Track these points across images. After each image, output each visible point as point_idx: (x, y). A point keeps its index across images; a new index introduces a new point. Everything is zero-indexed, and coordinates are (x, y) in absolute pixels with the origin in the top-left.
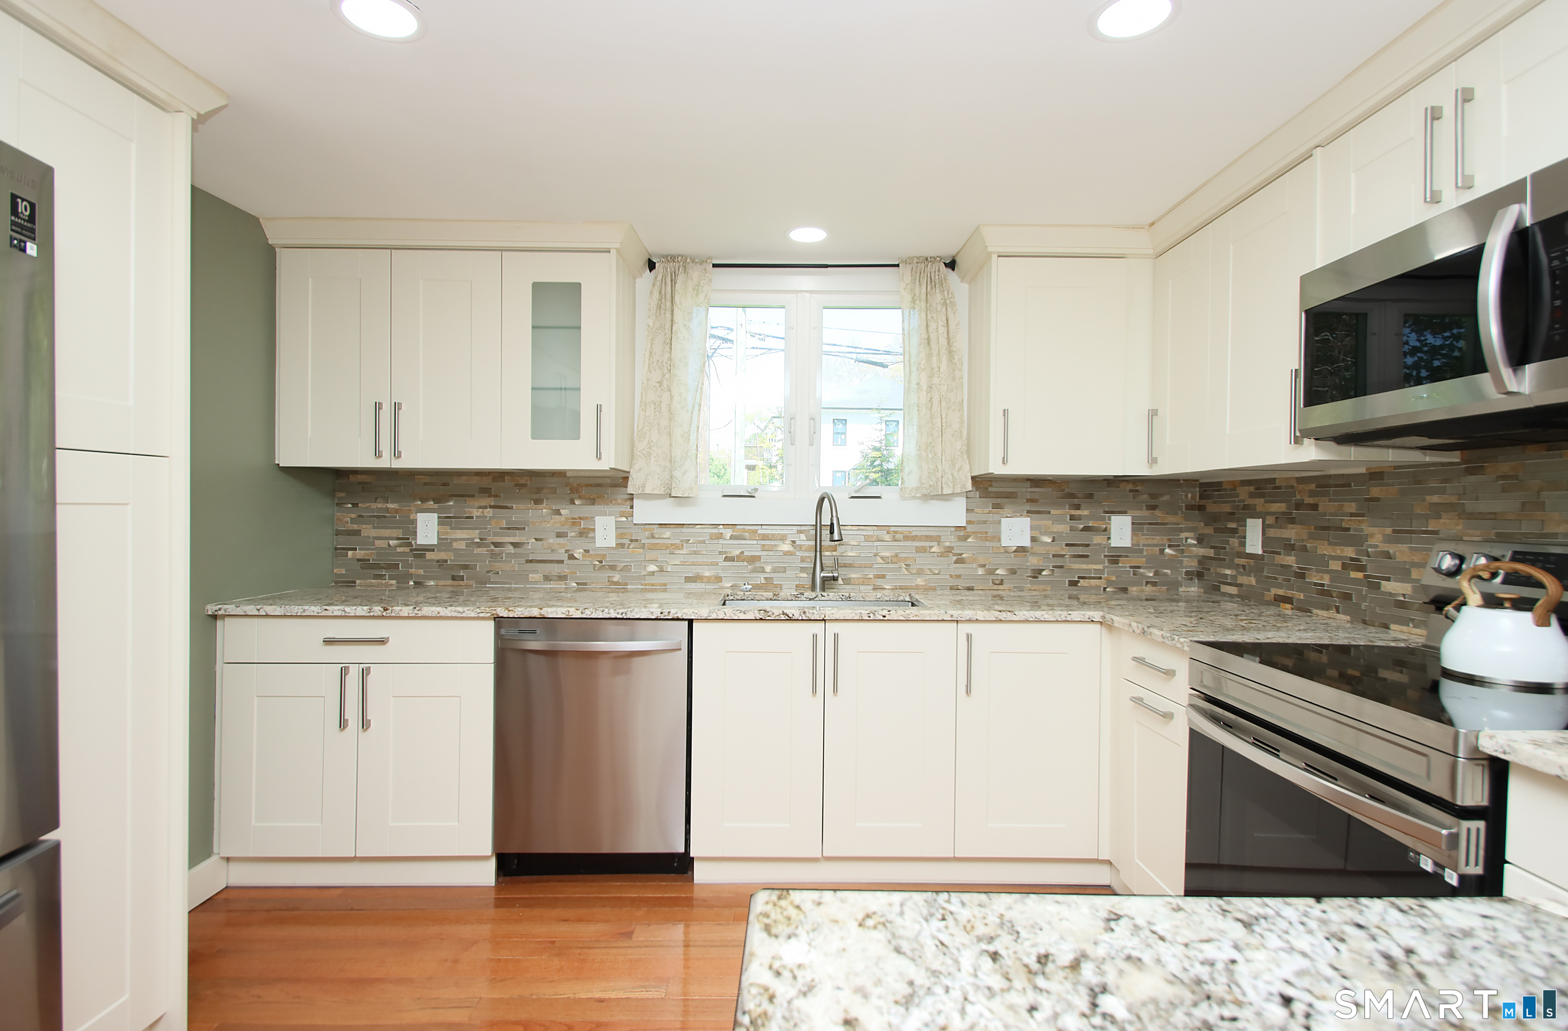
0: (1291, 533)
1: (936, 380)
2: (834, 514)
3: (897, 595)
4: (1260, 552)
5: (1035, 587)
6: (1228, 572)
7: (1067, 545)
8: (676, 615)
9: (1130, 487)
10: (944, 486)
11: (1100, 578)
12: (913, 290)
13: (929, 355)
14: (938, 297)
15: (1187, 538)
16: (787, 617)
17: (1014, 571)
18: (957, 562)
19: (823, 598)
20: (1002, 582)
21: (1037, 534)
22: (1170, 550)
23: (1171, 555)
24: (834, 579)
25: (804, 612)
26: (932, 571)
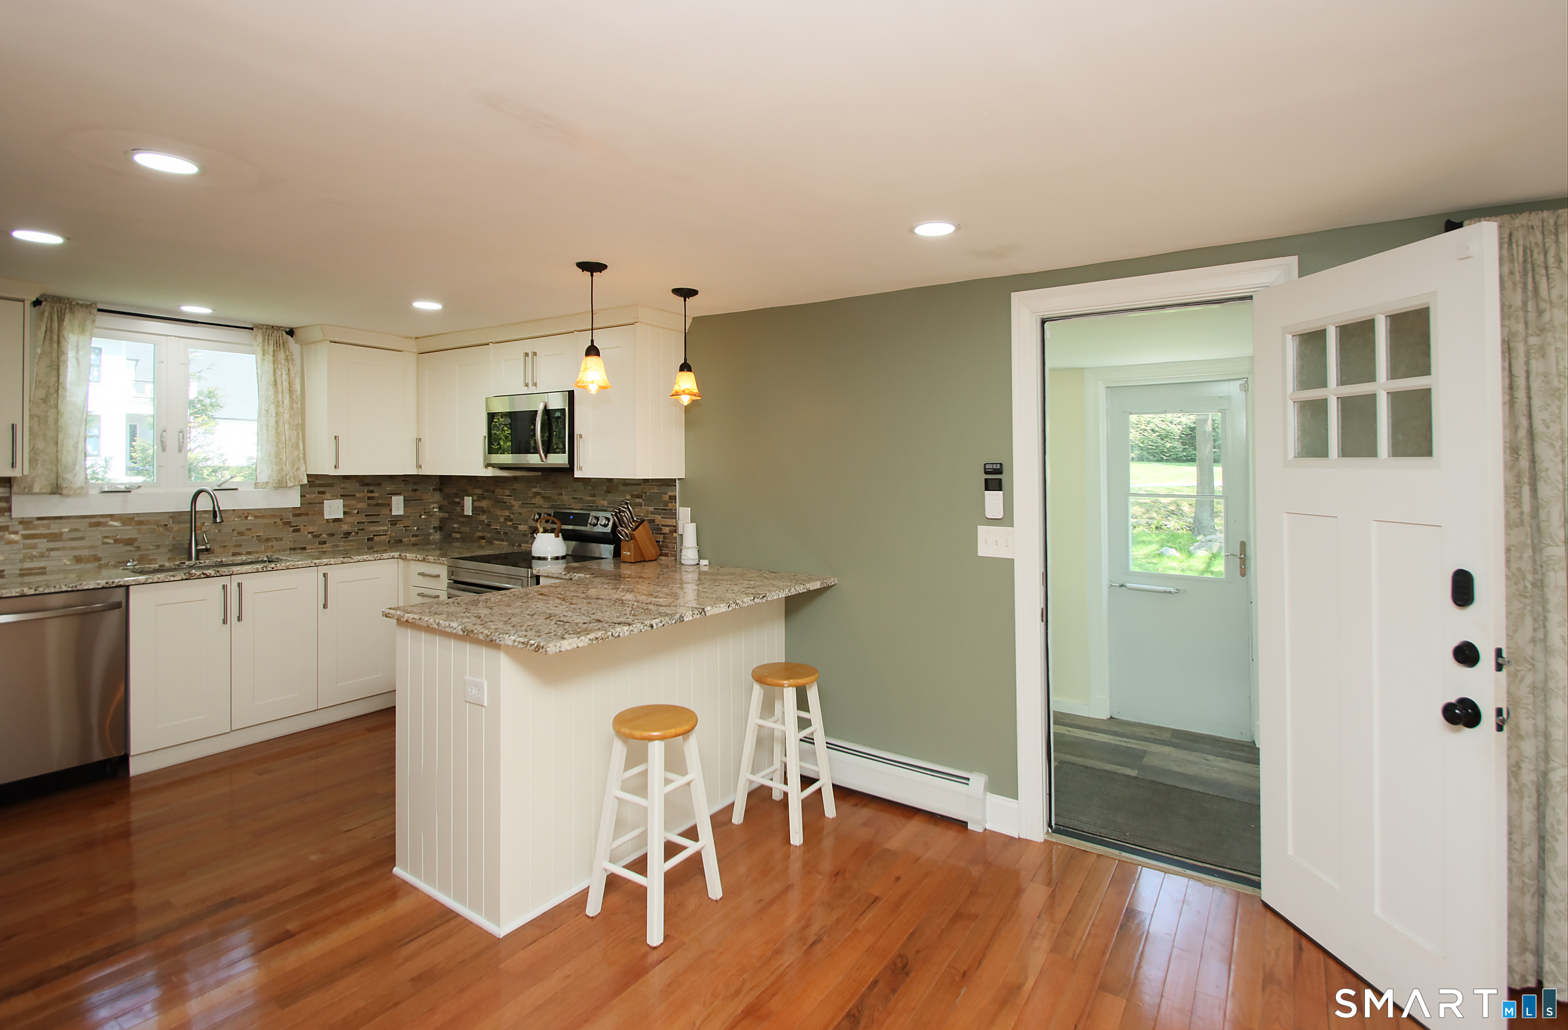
0: (484, 504)
1: (281, 410)
2: (215, 504)
3: (257, 556)
4: (471, 514)
5: (347, 544)
6: (456, 526)
7: (366, 516)
8: (114, 584)
9: (402, 479)
10: (287, 481)
11: (386, 535)
12: (263, 345)
13: (276, 392)
14: (281, 355)
15: (434, 508)
16: (206, 576)
17: (332, 535)
18: (293, 531)
19: (201, 565)
20: (325, 543)
21: (347, 510)
22: (424, 515)
23: (424, 518)
24: (207, 550)
25: (218, 571)
26: (276, 539)
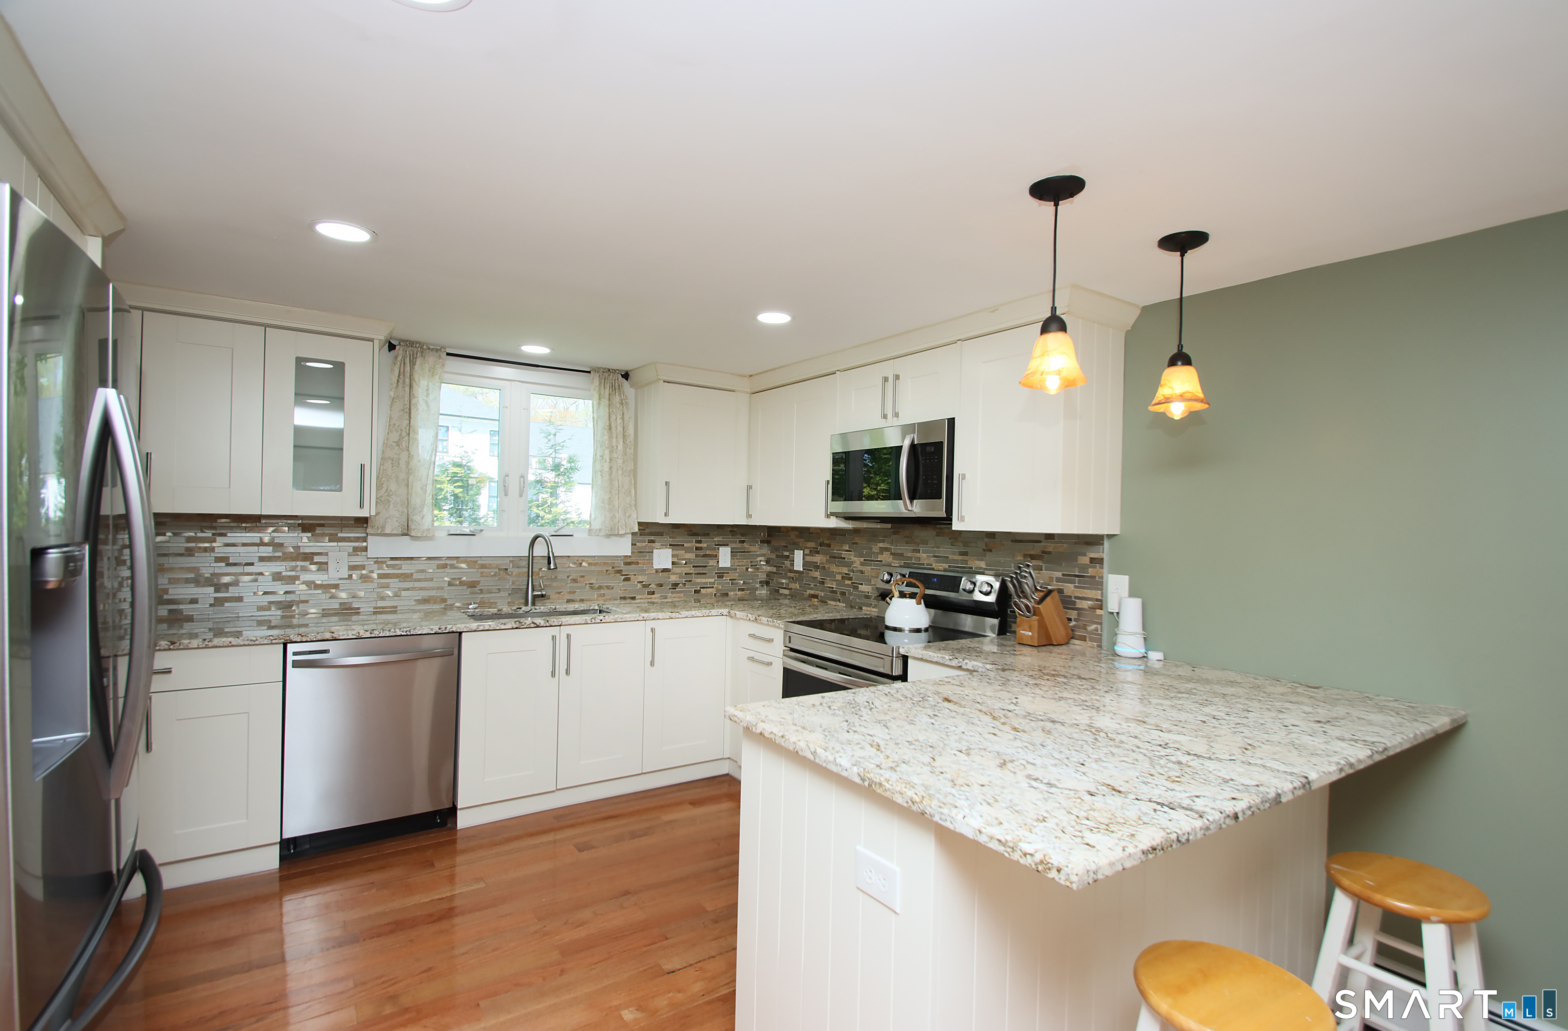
0: (818, 559)
1: (615, 455)
2: (550, 551)
3: (589, 605)
4: (802, 570)
5: (675, 595)
6: (784, 581)
7: (693, 567)
8: (451, 630)
9: (730, 529)
10: (620, 528)
11: (713, 587)
12: (600, 390)
13: (611, 437)
14: (617, 399)
15: (760, 561)
16: (535, 625)
17: (661, 585)
18: (625, 580)
19: (536, 611)
20: (653, 593)
21: (675, 560)
22: (751, 569)
23: (752, 572)
24: (542, 596)
25: (548, 621)
26: (608, 587)
